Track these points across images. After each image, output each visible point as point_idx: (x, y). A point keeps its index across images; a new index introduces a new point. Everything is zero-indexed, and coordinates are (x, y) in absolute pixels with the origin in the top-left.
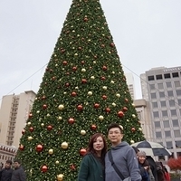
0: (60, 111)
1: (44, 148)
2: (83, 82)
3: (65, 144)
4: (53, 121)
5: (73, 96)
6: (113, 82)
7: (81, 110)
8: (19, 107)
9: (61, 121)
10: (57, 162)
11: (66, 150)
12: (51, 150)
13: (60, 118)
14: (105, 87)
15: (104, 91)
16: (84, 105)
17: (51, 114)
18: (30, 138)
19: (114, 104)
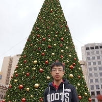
0: (34, 64)
1: (24, 87)
2: (49, 47)
3: (37, 85)
4: (30, 70)
5: (43, 55)
6: (67, 48)
7: (47, 64)
8: (13, 63)
9: (35, 71)
10: (32, 96)
11: (37, 88)
12: (28, 89)
13: (34, 68)
14: (62, 51)
15: (62, 53)
16: (49, 61)
17: (29, 66)
18: (16, 80)
19: (67, 61)
